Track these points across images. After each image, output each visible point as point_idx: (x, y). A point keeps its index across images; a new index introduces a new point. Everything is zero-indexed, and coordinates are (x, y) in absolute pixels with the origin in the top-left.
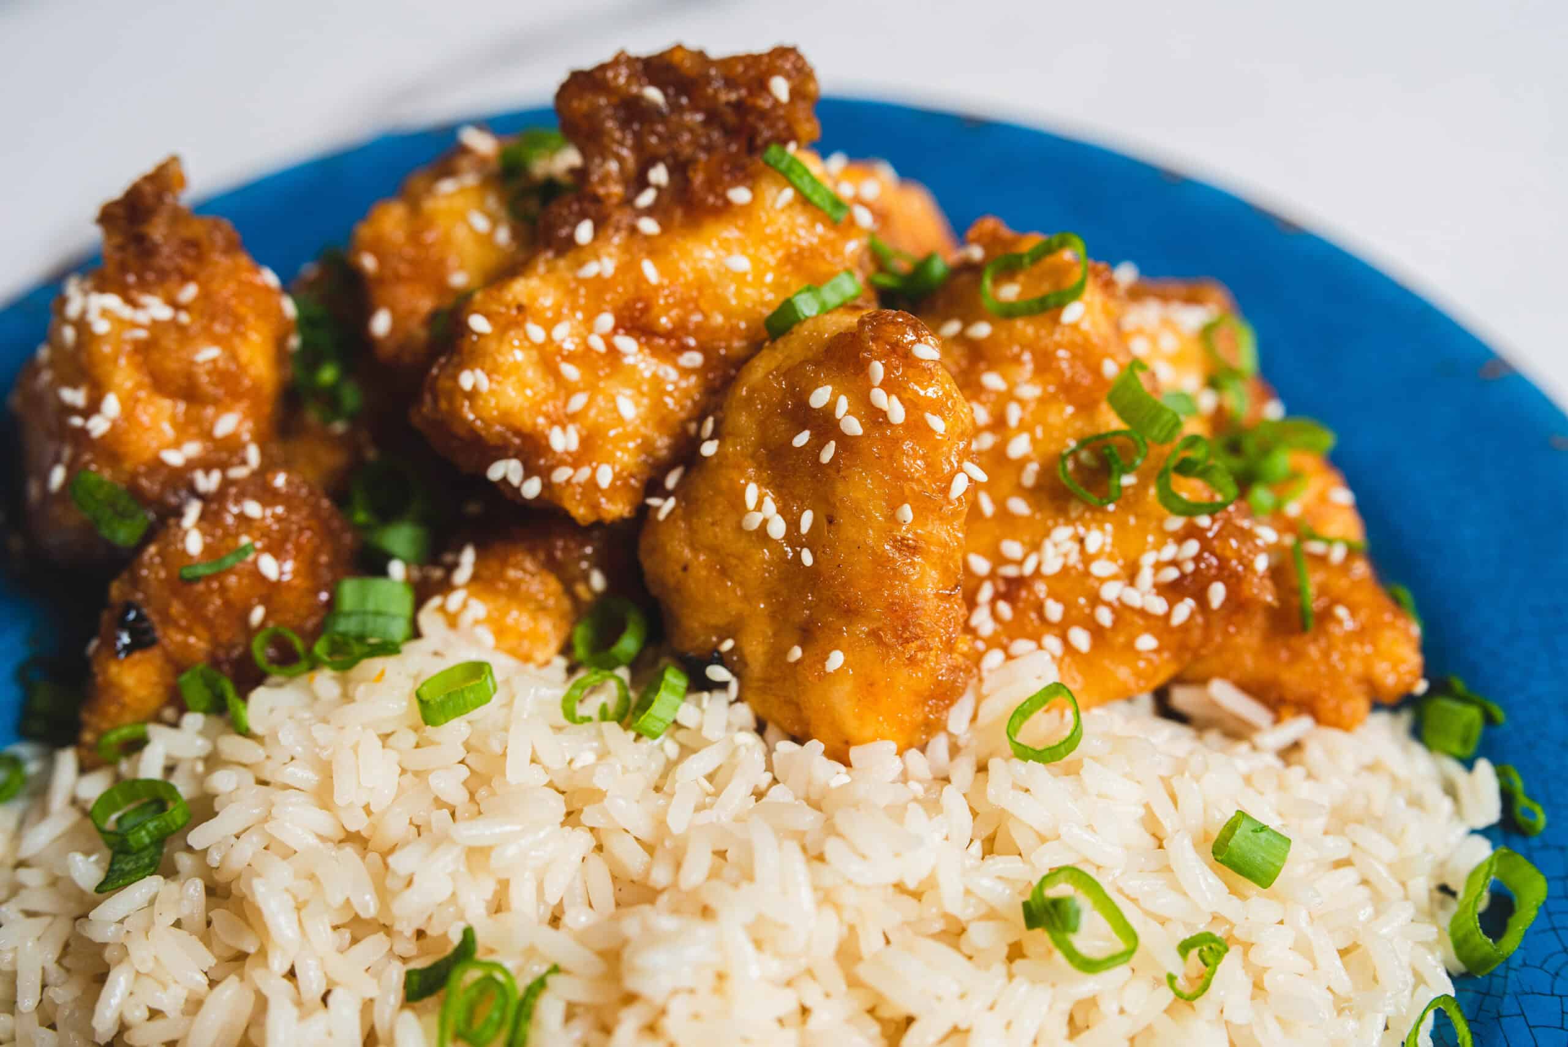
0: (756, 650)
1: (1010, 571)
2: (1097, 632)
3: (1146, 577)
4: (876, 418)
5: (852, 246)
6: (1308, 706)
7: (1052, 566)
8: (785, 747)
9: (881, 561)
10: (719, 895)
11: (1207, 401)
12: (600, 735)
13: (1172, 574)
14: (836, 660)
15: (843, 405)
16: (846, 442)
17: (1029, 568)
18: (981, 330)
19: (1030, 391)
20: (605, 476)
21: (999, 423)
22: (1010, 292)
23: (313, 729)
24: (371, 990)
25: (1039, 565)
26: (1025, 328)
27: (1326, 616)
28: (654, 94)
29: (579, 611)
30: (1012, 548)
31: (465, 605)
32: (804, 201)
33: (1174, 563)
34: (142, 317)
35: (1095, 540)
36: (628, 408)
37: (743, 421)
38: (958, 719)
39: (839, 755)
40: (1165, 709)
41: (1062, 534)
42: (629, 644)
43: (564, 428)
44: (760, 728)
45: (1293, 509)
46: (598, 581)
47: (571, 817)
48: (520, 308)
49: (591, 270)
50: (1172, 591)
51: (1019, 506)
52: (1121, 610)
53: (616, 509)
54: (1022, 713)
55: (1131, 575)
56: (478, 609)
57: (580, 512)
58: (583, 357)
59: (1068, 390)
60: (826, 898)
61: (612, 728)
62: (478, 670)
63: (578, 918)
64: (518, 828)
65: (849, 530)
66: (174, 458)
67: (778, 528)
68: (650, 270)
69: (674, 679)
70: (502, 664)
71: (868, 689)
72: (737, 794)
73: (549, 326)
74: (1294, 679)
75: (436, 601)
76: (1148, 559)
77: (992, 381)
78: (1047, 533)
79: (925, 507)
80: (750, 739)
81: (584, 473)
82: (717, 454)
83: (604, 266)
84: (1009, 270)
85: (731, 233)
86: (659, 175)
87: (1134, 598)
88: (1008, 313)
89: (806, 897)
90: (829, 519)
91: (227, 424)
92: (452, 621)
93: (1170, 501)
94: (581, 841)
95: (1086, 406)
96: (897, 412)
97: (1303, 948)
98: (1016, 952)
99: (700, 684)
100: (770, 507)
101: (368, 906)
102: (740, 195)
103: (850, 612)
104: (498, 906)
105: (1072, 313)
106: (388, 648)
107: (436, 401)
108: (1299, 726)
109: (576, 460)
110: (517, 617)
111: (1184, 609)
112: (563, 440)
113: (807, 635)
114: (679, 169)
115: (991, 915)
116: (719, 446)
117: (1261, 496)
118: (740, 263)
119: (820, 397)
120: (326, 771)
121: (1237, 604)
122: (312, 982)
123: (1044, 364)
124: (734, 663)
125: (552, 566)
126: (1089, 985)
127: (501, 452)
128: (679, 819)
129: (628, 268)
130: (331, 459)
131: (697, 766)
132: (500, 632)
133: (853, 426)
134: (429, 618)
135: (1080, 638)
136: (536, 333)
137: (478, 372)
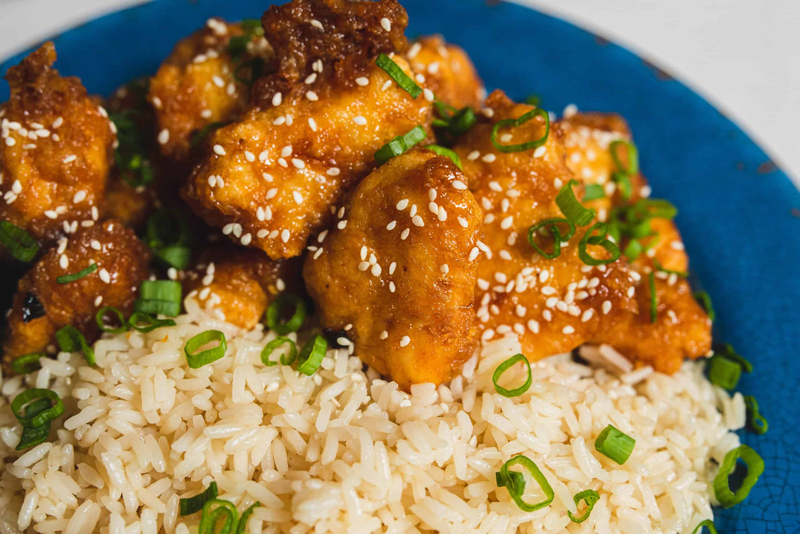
0: (364, 329)
1: (500, 289)
2: (543, 323)
3: (571, 296)
4: (431, 218)
5: (423, 110)
6: (650, 362)
7: (522, 287)
8: (378, 383)
9: (431, 292)
10: (342, 469)
11: (610, 188)
12: (281, 373)
13: (584, 295)
14: (406, 341)
15: (414, 209)
16: (415, 229)
17: (509, 289)
18: (491, 158)
19: (515, 193)
20: (286, 236)
21: (497, 209)
22: (507, 138)
23: (130, 368)
24: (162, 508)
25: (515, 287)
26: (515, 159)
27: (663, 314)
28: (316, 23)
29: (270, 299)
30: (501, 277)
31: (209, 297)
32: (397, 86)
33: (586, 289)
34: (33, 135)
35: (545, 276)
36: (299, 198)
37: (361, 212)
38: (468, 370)
39: (406, 389)
40: (577, 358)
41: (528, 271)
42: (297, 321)
43: (264, 208)
44: (365, 369)
45: (651, 253)
46: (280, 285)
47: (267, 419)
48: (241, 141)
49: (280, 121)
50: (583, 304)
51: (506, 255)
52: (556, 312)
53: (291, 252)
54: (501, 368)
55: (563, 294)
56: (216, 299)
57: (272, 252)
58: (275, 169)
59: (535, 193)
60: (396, 470)
61: (287, 369)
62: (217, 335)
63: (269, 475)
64: (239, 429)
65: (414, 273)
66: (52, 214)
67: (377, 271)
68: (313, 124)
69: (320, 343)
70: (228, 330)
71: (422, 355)
72: (352, 409)
73: (257, 152)
74: (644, 347)
75: (194, 293)
76: (572, 287)
77: (495, 186)
78: (520, 271)
79: (455, 265)
80: (359, 377)
81: (275, 234)
82: (346, 228)
83: (288, 119)
84: (507, 127)
85: (357, 103)
86: (318, 66)
87: (563, 306)
88: (505, 150)
89: (386, 471)
90: (404, 268)
91: (80, 196)
92: (203, 305)
93: (585, 258)
94: (270, 433)
95: (544, 203)
96: (443, 215)
97: (638, 496)
98: (492, 498)
99: (334, 345)
100: (373, 259)
101: (161, 466)
102: (363, 81)
103: (414, 316)
104: (227, 468)
105: (540, 152)
106: (169, 323)
107: (195, 189)
108: (646, 372)
109: (271, 225)
110: (237, 304)
111: (589, 314)
112: (264, 215)
113: (391, 325)
114: (330, 63)
115: (480, 478)
116: (347, 224)
117: (635, 247)
118: (362, 120)
119: (402, 205)
120: (138, 391)
121: (617, 311)
122: (132, 503)
123: (523, 177)
124: (351, 336)
125: (255, 277)
126: (527, 516)
127: (231, 219)
128: (322, 424)
129: (301, 120)
130: (137, 206)
131: (331, 392)
132: (228, 311)
133: (419, 222)
134: (190, 303)
135: (534, 326)
136: (250, 156)
137: (219, 177)
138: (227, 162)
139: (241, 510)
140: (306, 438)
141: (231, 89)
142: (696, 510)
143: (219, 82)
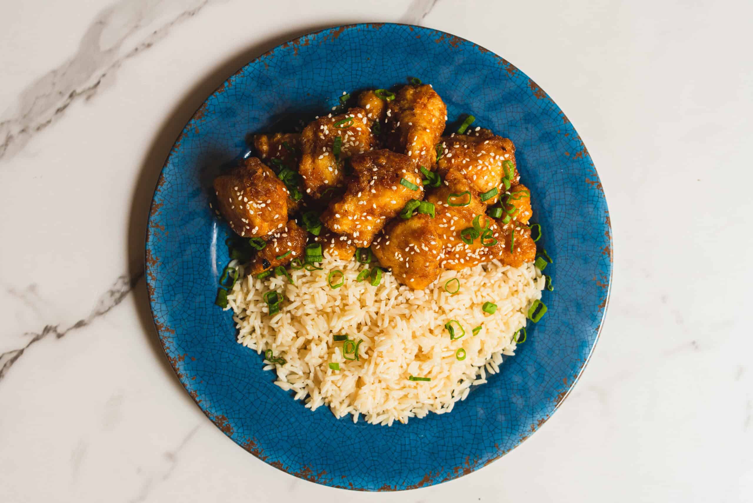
1: (449, 249)
2: (466, 261)
3: (477, 253)
4: (422, 250)
6: (511, 265)
7: (458, 249)
9: (422, 268)
10: (391, 330)
11: (500, 187)
12: (365, 284)
13: (482, 253)
14: (413, 280)
15: (416, 247)
16: (416, 252)
17: (453, 250)
18: (447, 205)
19: (456, 218)
22: (453, 199)
24: (328, 339)
25: (455, 249)
26: (457, 207)
30: (450, 245)
31: (333, 252)
33: (483, 251)
35: (467, 246)
36: (369, 228)
37: (395, 240)
38: (436, 281)
39: (412, 290)
41: (460, 245)
43: (356, 232)
44: (396, 281)
45: (516, 217)
47: (362, 307)
48: (346, 211)
49: (361, 203)
51: (452, 239)
52: (471, 258)
54: (449, 282)
55: (474, 252)
56: (336, 253)
58: (360, 220)
59: (464, 218)
61: (367, 282)
64: (353, 316)
65: (416, 262)
66: (270, 233)
67: (402, 259)
69: (379, 273)
73: (354, 215)
74: (508, 260)
75: (327, 250)
76: (478, 251)
77: (448, 215)
78: (457, 244)
80: (394, 285)
81: (361, 242)
82: (389, 244)
83: (364, 202)
85: (392, 195)
86: (375, 177)
87: (474, 256)
88: (453, 203)
89: (406, 329)
90: (412, 260)
91: (280, 226)
92: (331, 255)
94: (364, 312)
95: (468, 221)
97: (497, 324)
99: (385, 271)
100: (400, 256)
102: (394, 187)
103: (416, 275)
104: (349, 329)
105: (467, 205)
108: (510, 267)
109: (358, 238)
110: (344, 254)
112: (356, 235)
113: (407, 275)
115: (439, 327)
119: (411, 245)
120: (313, 297)
123: (460, 213)
127: (342, 235)
129: (369, 201)
133: (418, 250)
134: (326, 253)
135: (463, 260)
136: (350, 217)
137: (338, 225)
138: (341, 220)
139: (356, 342)
140: (377, 313)
141: (336, 172)
142: (520, 322)
143: (331, 169)
